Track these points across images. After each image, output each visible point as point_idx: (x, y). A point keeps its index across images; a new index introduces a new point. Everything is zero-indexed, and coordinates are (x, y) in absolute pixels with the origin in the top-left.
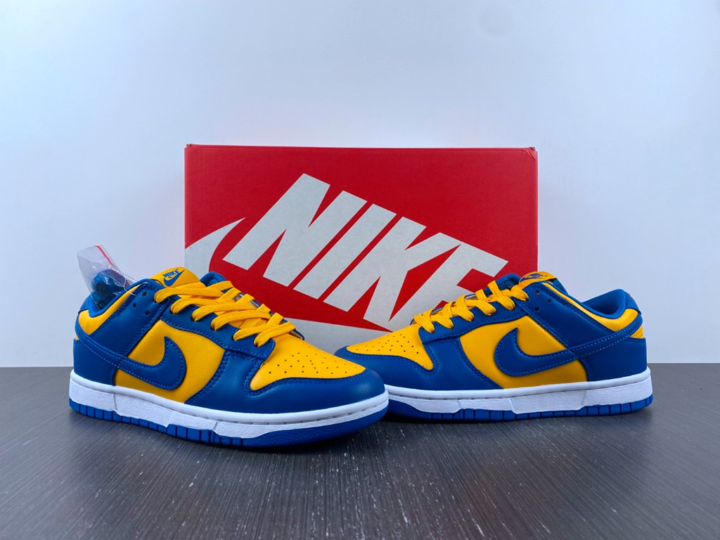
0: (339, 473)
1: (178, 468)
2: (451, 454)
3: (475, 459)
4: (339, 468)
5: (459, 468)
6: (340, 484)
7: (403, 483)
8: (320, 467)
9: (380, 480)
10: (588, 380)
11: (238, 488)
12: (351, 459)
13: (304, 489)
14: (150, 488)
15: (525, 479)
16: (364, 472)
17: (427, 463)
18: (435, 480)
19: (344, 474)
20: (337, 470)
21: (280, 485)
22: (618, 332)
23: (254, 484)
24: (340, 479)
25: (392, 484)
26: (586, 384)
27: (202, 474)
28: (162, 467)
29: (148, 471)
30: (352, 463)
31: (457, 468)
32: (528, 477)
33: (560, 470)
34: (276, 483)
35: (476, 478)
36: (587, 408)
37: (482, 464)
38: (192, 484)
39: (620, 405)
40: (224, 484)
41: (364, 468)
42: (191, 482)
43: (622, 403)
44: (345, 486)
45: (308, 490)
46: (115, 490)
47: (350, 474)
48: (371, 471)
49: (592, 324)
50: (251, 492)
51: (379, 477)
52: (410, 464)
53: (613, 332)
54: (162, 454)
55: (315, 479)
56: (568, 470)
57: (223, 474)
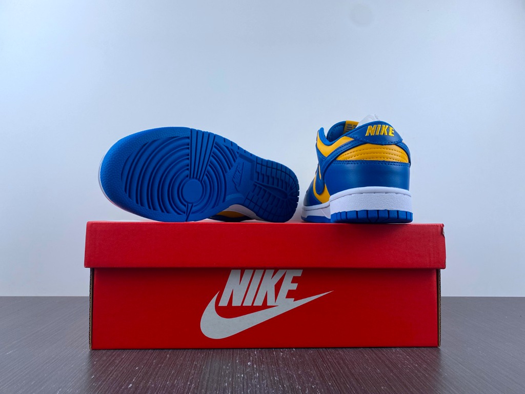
0: (243, 378)
1: (121, 373)
2: (329, 364)
3: (348, 368)
4: (243, 374)
5: (336, 374)
6: (244, 386)
7: (292, 385)
8: (229, 373)
9: (275, 383)
11: (165, 389)
12: (253, 367)
13: (216, 390)
14: (98, 388)
15: (386, 384)
16: (263, 377)
17: (311, 371)
18: (317, 384)
19: (247, 378)
20: (242, 375)
21: (198, 387)
23: (178, 385)
24: (244, 382)
25: (283, 387)
27: (139, 377)
28: (109, 372)
29: (98, 375)
30: (253, 370)
31: (334, 375)
32: (388, 382)
33: (413, 376)
34: (195, 385)
35: (348, 382)
37: (353, 371)
38: (131, 385)
40: (155, 385)
41: (263, 375)
42: (130, 384)
44: (247, 388)
45: (219, 390)
46: (72, 389)
47: (252, 379)
48: (268, 376)
50: (175, 392)
51: (274, 381)
52: (298, 371)
54: (110, 362)
55: (225, 382)
56: (419, 377)
57: (155, 378)
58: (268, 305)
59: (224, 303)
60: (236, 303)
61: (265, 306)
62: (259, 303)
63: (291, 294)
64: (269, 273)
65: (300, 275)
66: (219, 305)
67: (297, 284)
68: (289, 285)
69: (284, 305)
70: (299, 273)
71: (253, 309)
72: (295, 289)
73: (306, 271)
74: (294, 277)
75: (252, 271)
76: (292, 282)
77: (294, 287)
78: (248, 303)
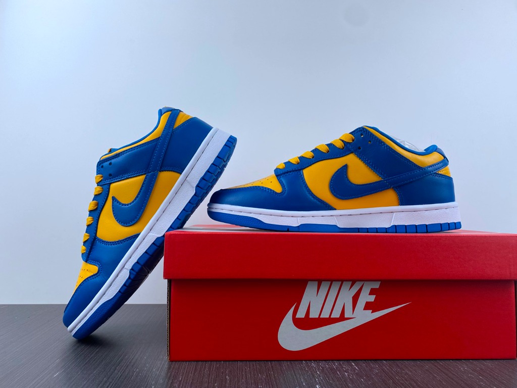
10: (181, 174)
22: (162, 135)
26: (182, 176)
36: (198, 186)
39: (213, 164)
43: (212, 162)
49: (142, 148)
53: (159, 137)
58: (345, 317)
59: (301, 314)
60: (314, 314)
61: (342, 318)
62: (336, 314)
63: (368, 306)
64: (346, 285)
65: (378, 287)
66: (296, 317)
67: (375, 296)
68: (366, 297)
69: (362, 317)
70: (376, 285)
71: (330, 321)
72: (373, 301)
73: (384, 283)
74: (371, 289)
75: (329, 282)
76: (370, 294)
77: (372, 298)
78: (325, 315)
